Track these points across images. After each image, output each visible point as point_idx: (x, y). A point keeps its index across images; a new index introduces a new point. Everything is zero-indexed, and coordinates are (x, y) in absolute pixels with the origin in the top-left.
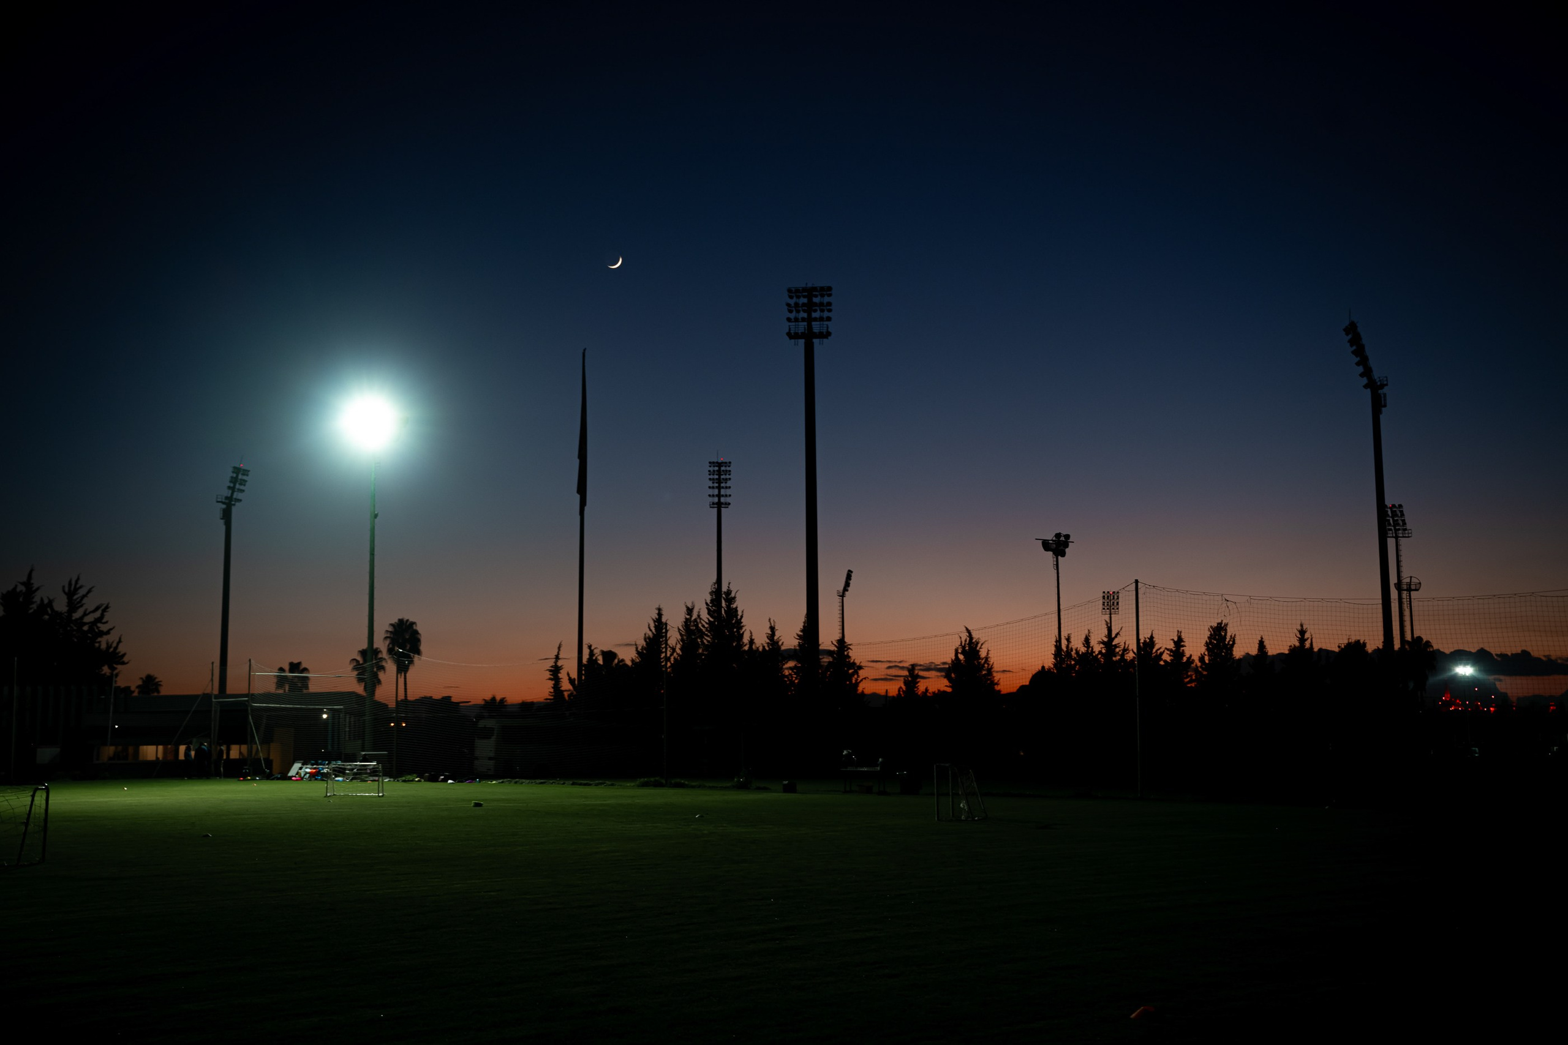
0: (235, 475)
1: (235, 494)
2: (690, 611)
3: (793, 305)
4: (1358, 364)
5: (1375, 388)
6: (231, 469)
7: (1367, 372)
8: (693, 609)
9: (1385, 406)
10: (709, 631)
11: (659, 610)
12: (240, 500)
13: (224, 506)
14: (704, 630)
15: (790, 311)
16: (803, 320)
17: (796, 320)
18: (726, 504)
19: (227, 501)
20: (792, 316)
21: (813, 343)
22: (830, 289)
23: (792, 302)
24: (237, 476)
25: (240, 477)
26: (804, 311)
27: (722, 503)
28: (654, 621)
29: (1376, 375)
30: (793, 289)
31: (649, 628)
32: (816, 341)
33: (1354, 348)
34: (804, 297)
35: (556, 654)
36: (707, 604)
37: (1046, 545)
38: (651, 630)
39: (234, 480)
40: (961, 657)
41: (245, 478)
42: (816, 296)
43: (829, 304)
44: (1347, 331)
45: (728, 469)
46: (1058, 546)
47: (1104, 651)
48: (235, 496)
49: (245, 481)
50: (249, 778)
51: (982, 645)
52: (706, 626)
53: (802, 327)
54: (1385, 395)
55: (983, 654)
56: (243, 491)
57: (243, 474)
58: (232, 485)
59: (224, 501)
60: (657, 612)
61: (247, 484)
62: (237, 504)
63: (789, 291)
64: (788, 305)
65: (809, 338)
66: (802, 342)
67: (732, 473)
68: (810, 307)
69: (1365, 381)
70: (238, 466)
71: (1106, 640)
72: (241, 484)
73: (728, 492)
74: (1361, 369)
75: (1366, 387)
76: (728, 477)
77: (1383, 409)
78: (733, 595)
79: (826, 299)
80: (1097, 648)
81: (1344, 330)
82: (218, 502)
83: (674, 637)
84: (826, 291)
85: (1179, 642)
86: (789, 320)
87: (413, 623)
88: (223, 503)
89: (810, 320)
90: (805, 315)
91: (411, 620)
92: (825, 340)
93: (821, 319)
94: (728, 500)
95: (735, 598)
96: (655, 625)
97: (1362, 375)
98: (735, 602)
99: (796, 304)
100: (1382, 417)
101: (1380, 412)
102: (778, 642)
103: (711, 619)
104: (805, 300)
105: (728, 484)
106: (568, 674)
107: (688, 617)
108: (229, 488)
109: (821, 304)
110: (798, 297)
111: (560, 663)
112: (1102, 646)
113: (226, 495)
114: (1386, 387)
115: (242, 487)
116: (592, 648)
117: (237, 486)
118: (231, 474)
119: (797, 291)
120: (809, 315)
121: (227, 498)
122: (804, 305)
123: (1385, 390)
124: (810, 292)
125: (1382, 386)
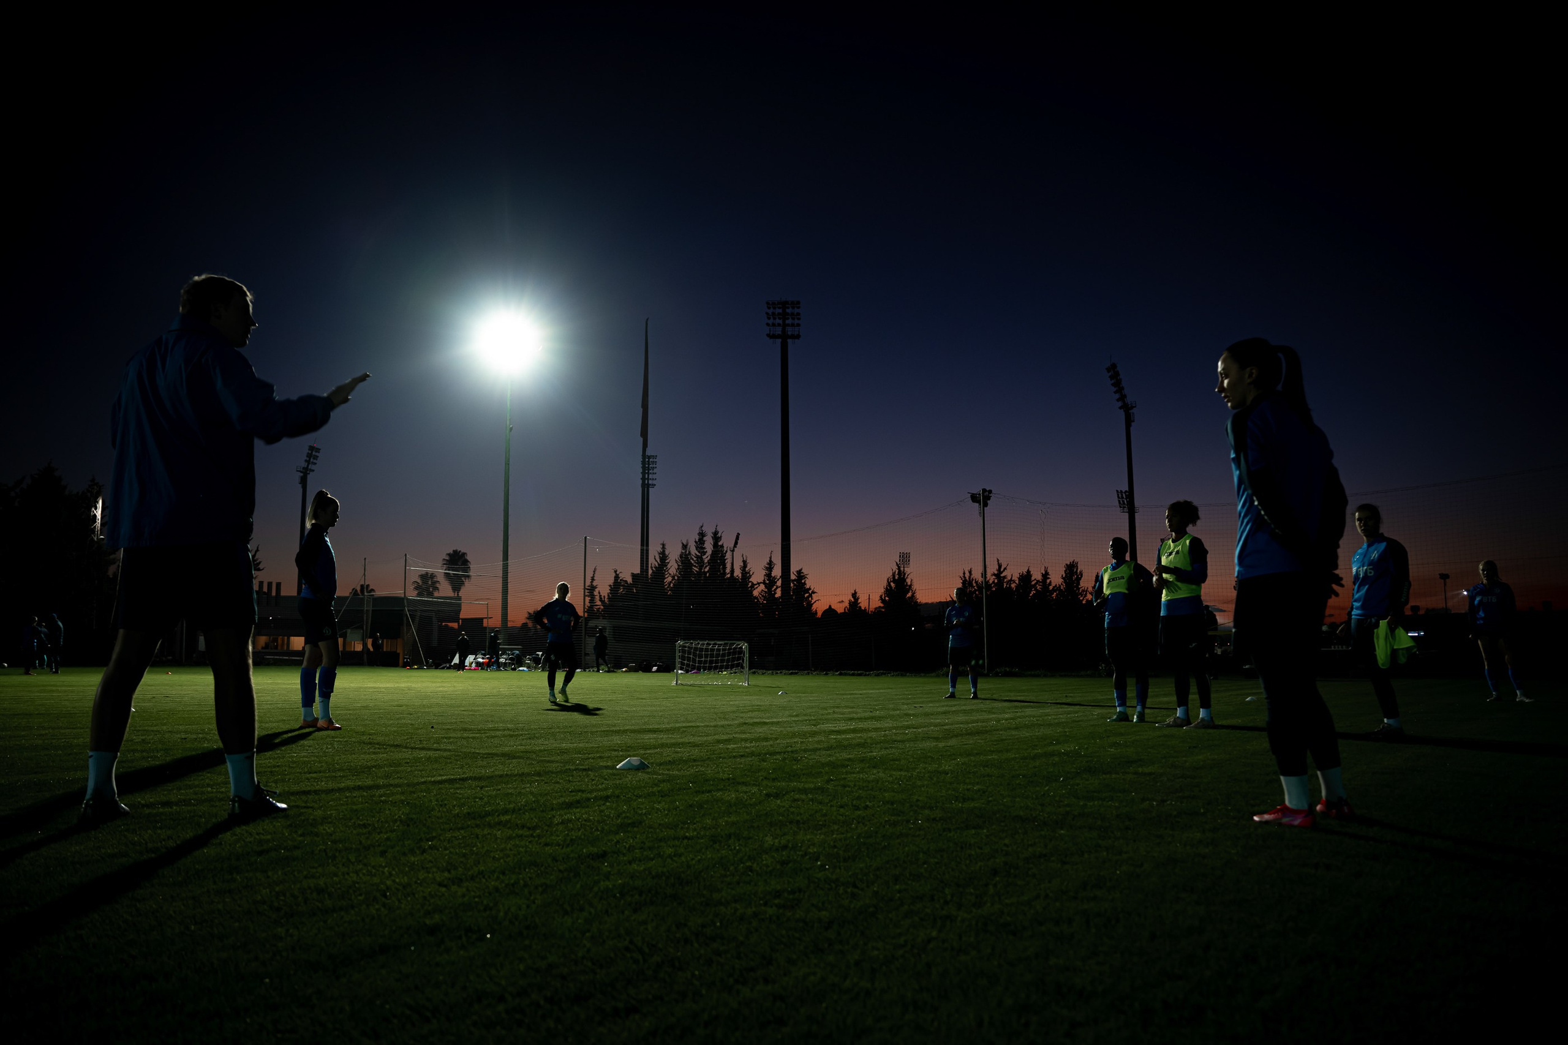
0: (310, 452)
1: (310, 465)
2: (685, 547)
3: (771, 314)
4: (1115, 392)
5: (1127, 408)
6: (308, 448)
7: (1122, 398)
8: (687, 545)
9: (1134, 421)
10: (697, 563)
11: (663, 545)
12: (313, 471)
13: (302, 474)
14: (693, 562)
15: (769, 318)
16: (779, 325)
17: (774, 325)
18: (653, 485)
19: (304, 471)
20: (771, 321)
21: (787, 342)
22: (798, 303)
23: (770, 311)
24: (312, 453)
25: (314, 453)
26: (780, 319)
27: (650, 485)
28: (659, 554)
29: (1129, 400)
30: (770, 302)
31: (655, 559)
32: (789, 341)
33: (1113, 381)
34: (779, 308)
35: (592, 576)
36: (696, 542)
37: (974, 498)
38: (656, 561)
39: (309, 456)
40: (892, 585)
41: (317, 454)
42: (788, 308)
43: (798, 314)
44: (1108, 370)
45: (655, 460)
46: (982, 499)
47: (996, 581)
48: (309, 467)
49: (318, 457)
50: (416, 667)
51: (908, 575)
52: (695, 559)
53: (778, 331)
54: (1133, 413)
55: (908, 581)
56: (316, 464)
57: (316, 452)
58: (308, 459)
59: (301, 470)
60: (661, 546)
61: (319, 458)
62: (311, 473)
63: (768, 303)
64: (767, 313)
65: (784, 338)
66: (779, 341)
67: (657, 463)
68: (784, 316)
69: (1120, 404)
70: (312, 445)
71: (996, 572)
72: (314, 459)
73: (654, 476)
74: (1117, 396)
75: (1120, 408)
76: (654, 466)
77: (1133, 423)
78: (719, 535)
79: (796, 311)
80: (991, 579)
81: (1107, 369)
82: (297, 471)
83: (673, 568)
84: (796, 304)
85: (1046, 575)
86: (768, 324)
87: (464, 554)
88: (301, 472)
89: (785, 325)
90: (781, 322)
91: (463, 551)
92: (796, 340)
93: (793, 325)
94: (654, 482)
95: (721, 537)
96: (660, 557)
97: (1118, 400)
98: (721, 540)
99: (773, 314)
100: (1132, 429)
101: (1130, 426)
102: (749, 573)
103: (698, 554)
104: (780, 311)
105: (654, 471)
106: (599, 593)
107: (683, 551)
108: (306, 461)
109: (792, 314)
110: (774, 308)
111: (595, 584)
112: (994, 577)
113: (303, 466)
114: (1134, 409)
115: (315, 461)
116: (618, 573)
117: (312, 460)
118: (308, 451)
119: (773, 304)
120: (784, 322)
121: (304, 468)
122: (779, 314)
123: (1134, 411)
124: (784, 304)
125: (1132, 407)
